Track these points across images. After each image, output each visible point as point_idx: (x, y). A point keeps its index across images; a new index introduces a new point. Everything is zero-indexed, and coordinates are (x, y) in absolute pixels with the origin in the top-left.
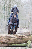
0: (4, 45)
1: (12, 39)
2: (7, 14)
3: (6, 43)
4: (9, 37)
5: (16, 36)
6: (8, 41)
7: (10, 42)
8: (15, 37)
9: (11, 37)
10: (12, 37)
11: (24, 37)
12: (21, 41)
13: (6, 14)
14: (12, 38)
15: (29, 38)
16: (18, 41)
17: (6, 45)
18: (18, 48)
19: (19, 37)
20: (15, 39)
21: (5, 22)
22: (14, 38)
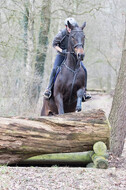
0: (5, 159)
4: (25, 128)
5: (52, 124)
6: (18, 143)
7: (26, 148)
8: (48, 128)
9: (30, 129)
10: (35, 129)
11: (78, 130)
12: (68, 142)
14: (37, 133)
15: (100, 132)
16: (59, 143)
18: (55, 169)
19: (62, 130)
20: (48, 136)
21: (27, 73)
22: (43, 131)
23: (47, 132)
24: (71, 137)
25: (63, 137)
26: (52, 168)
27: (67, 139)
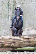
0: (8, 49)
1: (17, 42)
2: (12, 13)
3: (11, 47)
6: (13, 44)
11: (32, 40)
13: (10, 13)
16: (26, 44)
17: (11, 49)
18: (25, 52)
20: (22, 42)
23: (22, 41)
24: (29, 42)
25: (27, 42)
26: (24, 52)
27: (28, 43)
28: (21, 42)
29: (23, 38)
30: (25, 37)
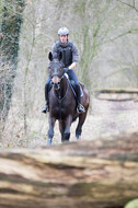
8: (28, 173)
10: (1, 176)
12: (71, 201)
14: (6, 184)
19: (58, 177)
22: (18, 178)
27: (69, 195)
28: (23, 193)
29: (36, 164)
30: (46, 159)
